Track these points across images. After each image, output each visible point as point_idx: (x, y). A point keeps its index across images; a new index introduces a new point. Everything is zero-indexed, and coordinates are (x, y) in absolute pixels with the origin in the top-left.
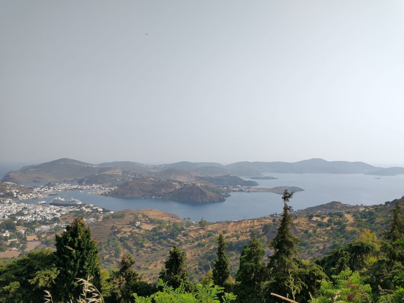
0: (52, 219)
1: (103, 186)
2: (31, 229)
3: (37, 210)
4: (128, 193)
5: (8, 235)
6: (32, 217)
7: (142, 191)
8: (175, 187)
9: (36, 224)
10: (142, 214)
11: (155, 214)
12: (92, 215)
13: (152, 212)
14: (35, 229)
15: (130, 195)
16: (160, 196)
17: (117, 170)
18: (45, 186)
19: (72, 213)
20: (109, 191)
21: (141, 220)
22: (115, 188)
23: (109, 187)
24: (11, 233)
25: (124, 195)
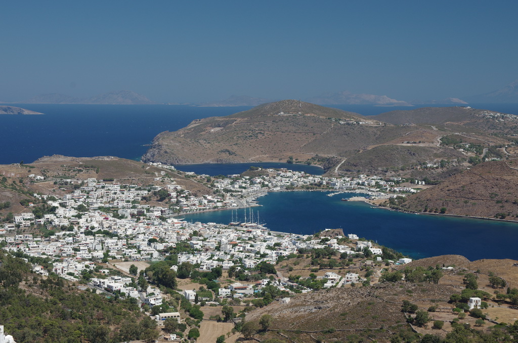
0: (258, 266)
1: (387, 181)
2: (209, 288)
4: (454, 207)
5: (159, 303)
6: (211, 258)
9: (220, 276)
12: (355, 265)
18: (243, 175)
20: (403, 196)
21: (485, 294)
22: (419, 187)
23: (404, 184)
24: (165, 296)
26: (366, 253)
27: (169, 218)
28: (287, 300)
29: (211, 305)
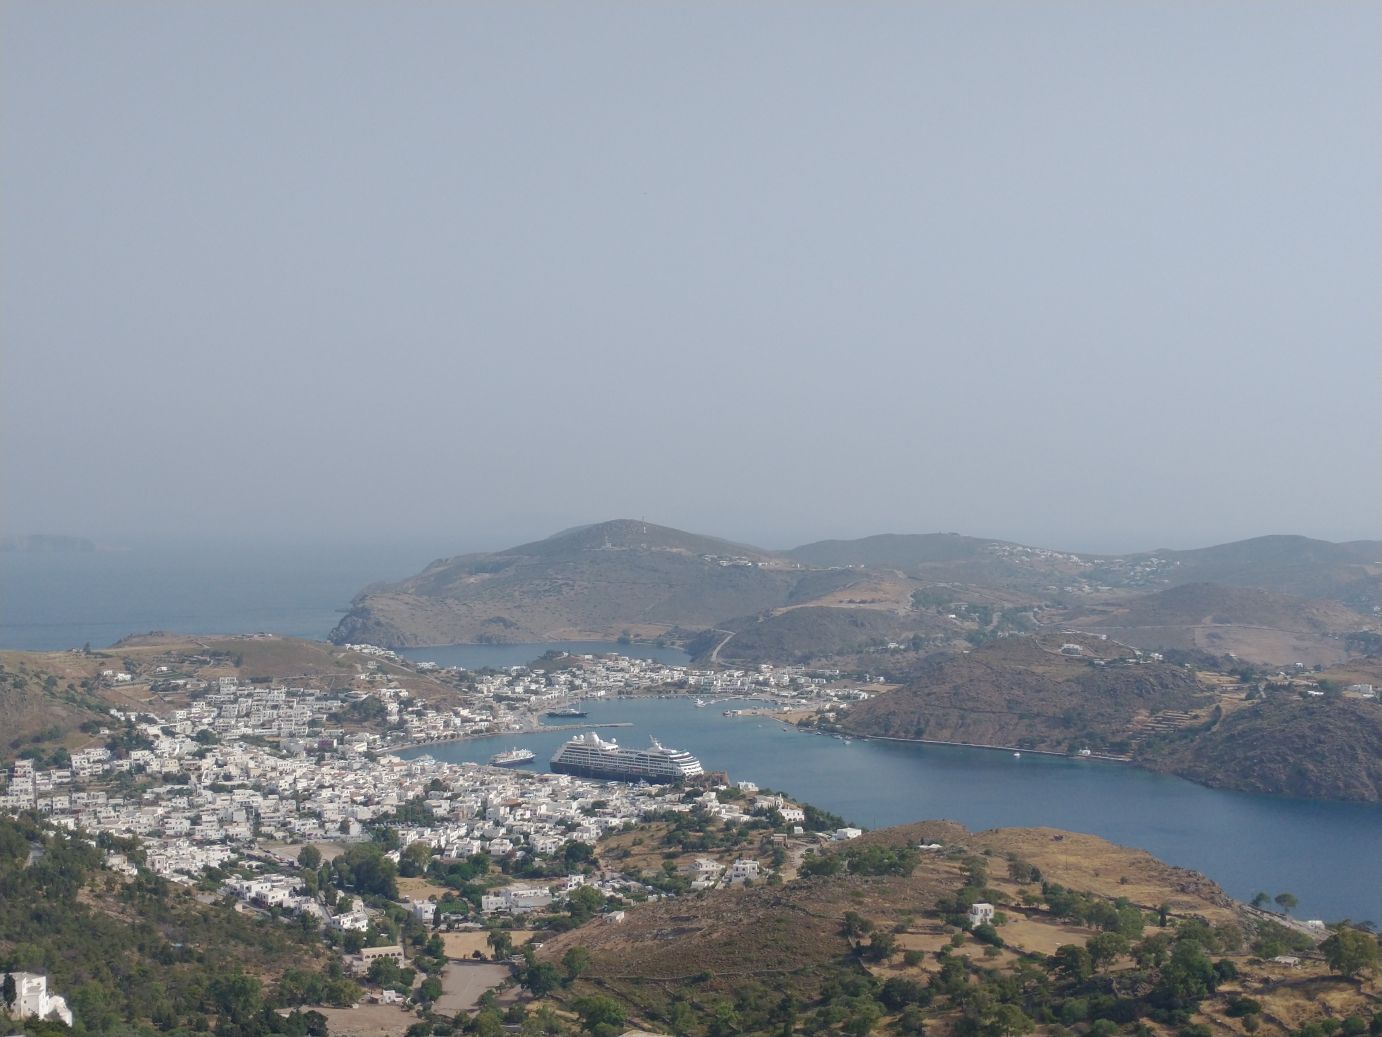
0: (560, 849)
1: (813, 676)
2: (462, 895)
3: (494, 798)
4: (940, 726)
5: (363, 926)
6: (467, 835)
7: (1021, 717)
8: (1211, 700)
9: (484, 871)
10: (1011, 857)
11: (1085, 863)
12: (751, 843)
13: (1066, 852)
14: (484, 898)
15: (952, 737)
17: (887, 586)
18: (532, 666)
19: (654, 825)
20: (843, 706)
21: (1001, 895)
23: (845, 681)
24: (372, 912)
25: (919, 733)
26: (773, 819)
27: (383, 755)
28: (620, 916)
29: (467, 930)
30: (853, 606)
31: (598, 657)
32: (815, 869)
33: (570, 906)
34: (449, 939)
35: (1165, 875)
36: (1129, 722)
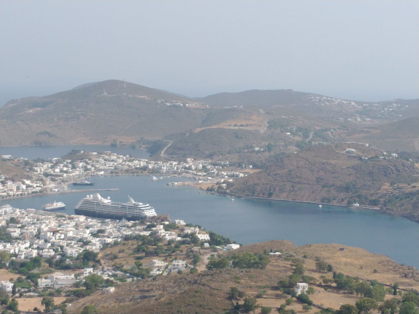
0: (80, 254)
1: (215, 165)
2: (28, 278)
3: (44, 228)
4: (281, 191)
6: (30, 247)
7: (323, 186)
9: (39, 266)
10: (317, 259)
11: (355, 262)
12: (181, 251)
13: (345, 256)
14: (39, 280)
15: (287, 196)
16: (374, 203)
17: (254, 117)
18: (64, 158)
19: (130, 242)
20: (231, 180)
21: (312, 279)
22: (247, 170)
23: (231, 168)
25: (270, 195)
26: (194, 239)
28: (112, 289)
29: (30, 297)
30: (236, 128)
31: (100, 153)
32: (214, 265)
33: (85, 284)
34: (20, 301)
35: (396, 269)
36: (379, 189)
